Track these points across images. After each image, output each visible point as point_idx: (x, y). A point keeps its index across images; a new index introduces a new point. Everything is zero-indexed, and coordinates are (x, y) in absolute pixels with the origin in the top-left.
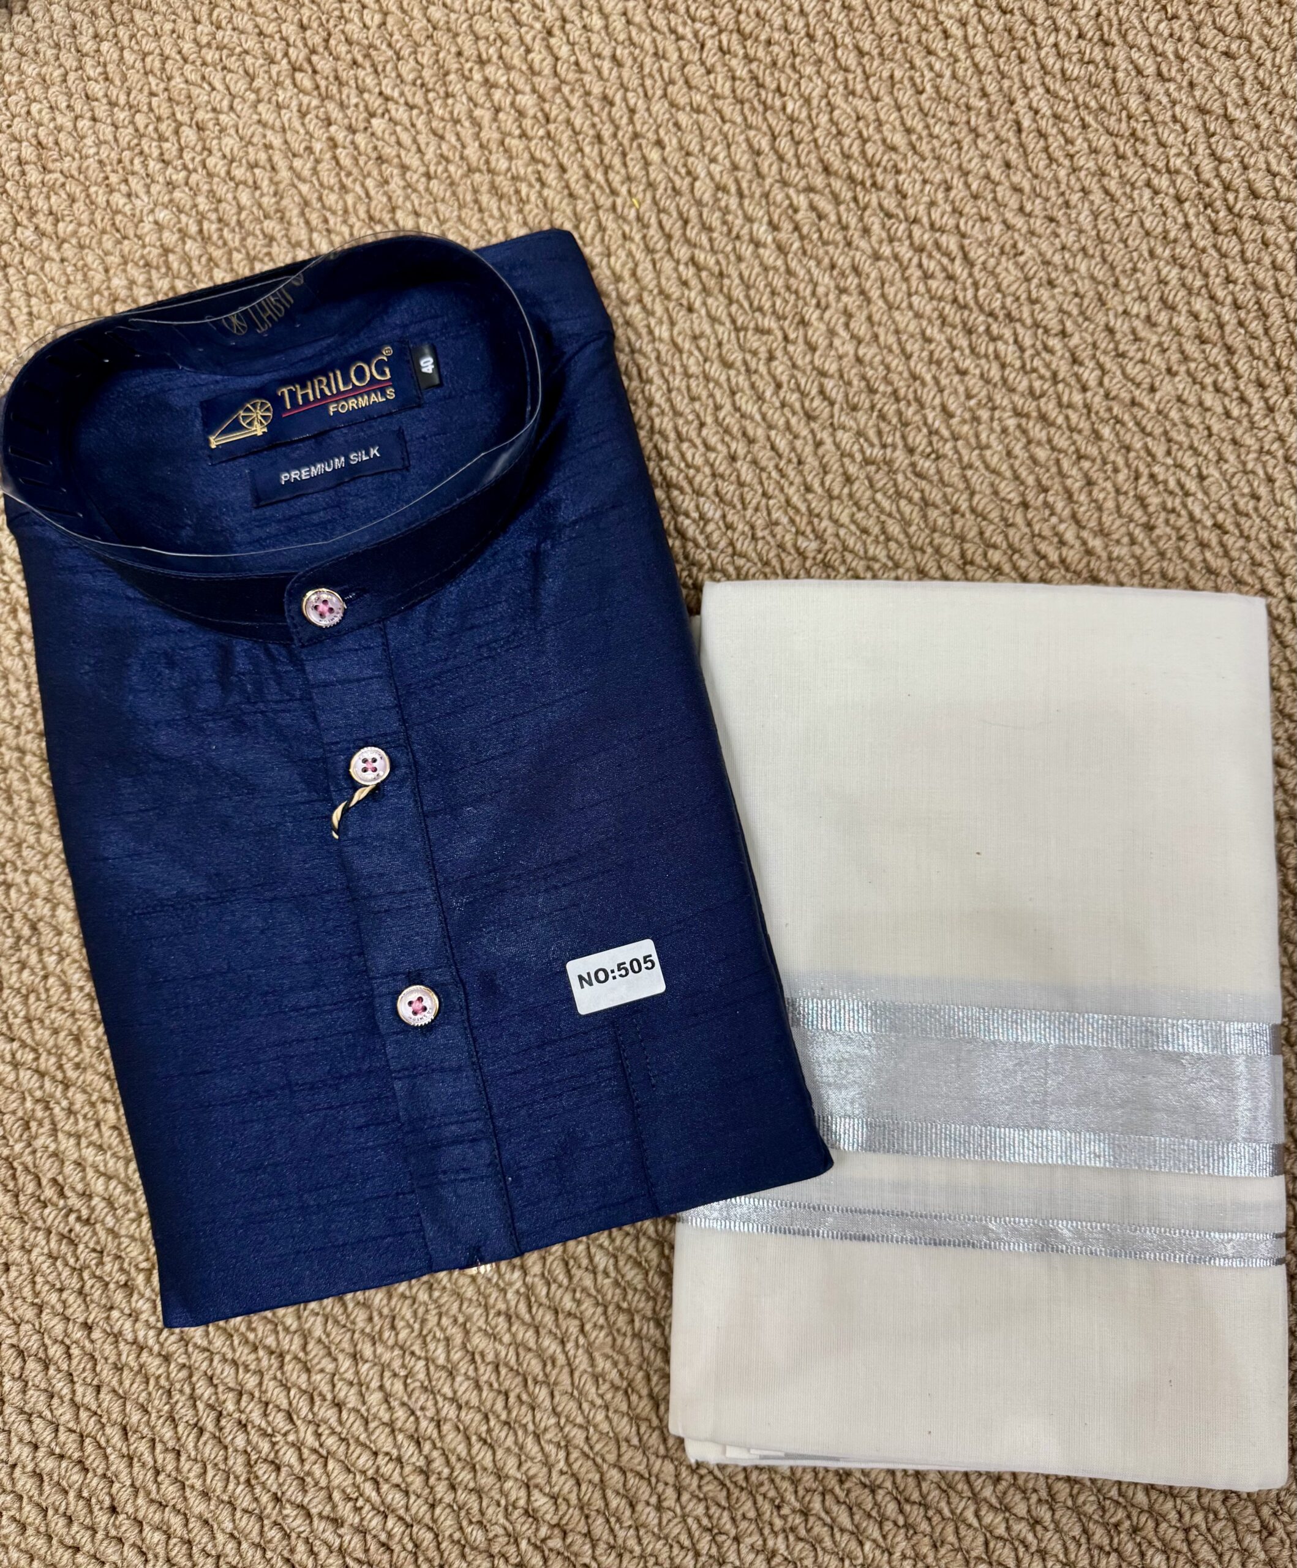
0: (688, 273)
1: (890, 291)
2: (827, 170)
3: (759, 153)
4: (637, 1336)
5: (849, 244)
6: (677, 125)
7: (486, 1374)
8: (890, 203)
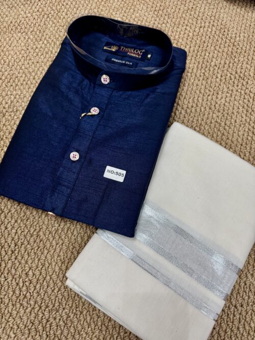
0: (202, 75)
1: (236, 97)
2: (236, 73)
3: (226, 64)
4: (72, 252)
5: (233, 86)
6: (214, 52)
7: (38, 241)
8: (245, 83)
